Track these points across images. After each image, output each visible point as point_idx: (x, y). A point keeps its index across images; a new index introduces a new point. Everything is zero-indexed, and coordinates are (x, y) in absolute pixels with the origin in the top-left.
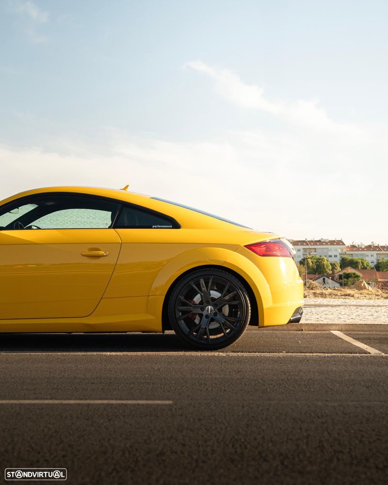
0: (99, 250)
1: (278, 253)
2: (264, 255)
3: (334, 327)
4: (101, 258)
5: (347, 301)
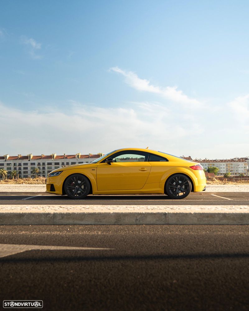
0: (144, 168)
1: (199, 169)
2: (195, 170)
3: (212, 193)
4: (145, 171)
5: (210, 185)
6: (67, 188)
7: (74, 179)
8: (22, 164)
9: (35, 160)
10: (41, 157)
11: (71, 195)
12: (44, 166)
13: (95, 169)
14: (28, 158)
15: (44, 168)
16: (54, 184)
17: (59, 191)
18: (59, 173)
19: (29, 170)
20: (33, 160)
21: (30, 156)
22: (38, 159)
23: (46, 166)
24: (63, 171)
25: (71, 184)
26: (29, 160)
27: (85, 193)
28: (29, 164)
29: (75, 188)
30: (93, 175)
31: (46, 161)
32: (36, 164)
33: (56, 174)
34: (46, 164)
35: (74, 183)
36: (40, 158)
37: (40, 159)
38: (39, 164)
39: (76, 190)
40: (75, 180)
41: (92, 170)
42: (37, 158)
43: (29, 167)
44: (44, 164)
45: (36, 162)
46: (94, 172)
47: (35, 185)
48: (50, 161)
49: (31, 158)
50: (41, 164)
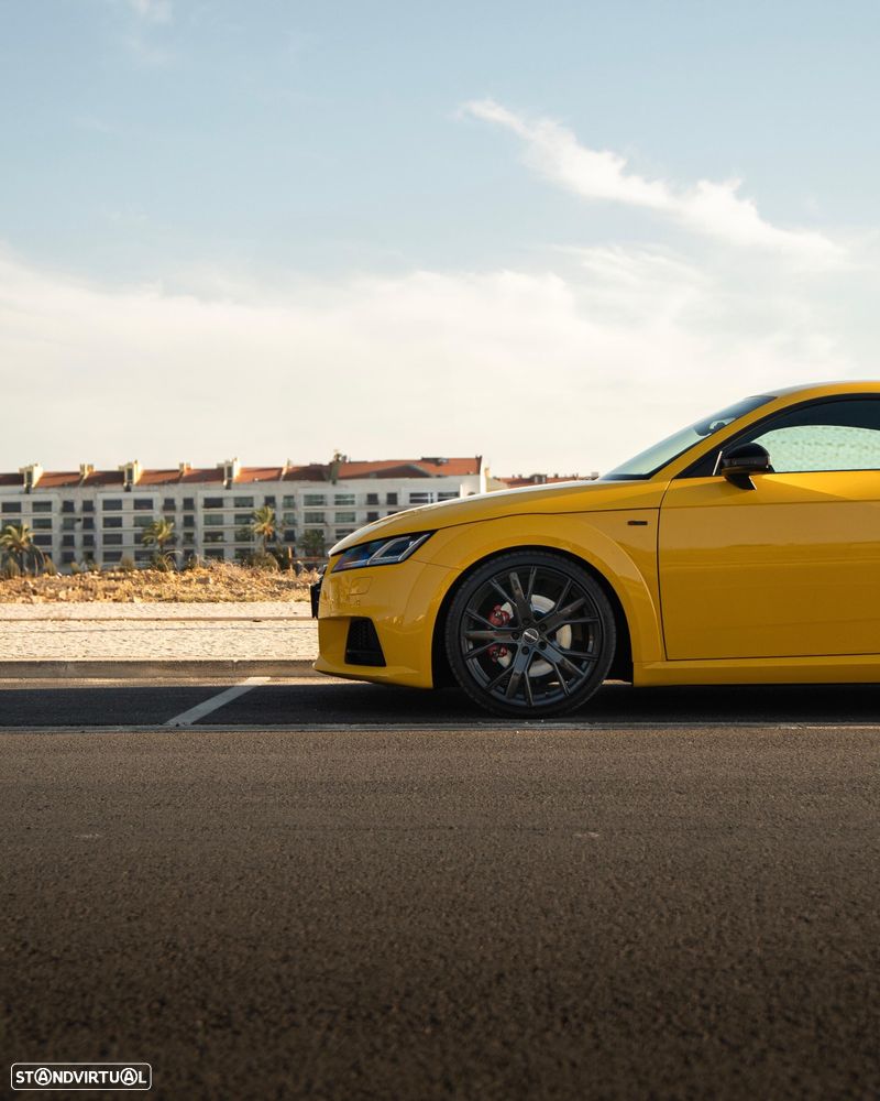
6: (464, 641)
7: (507, 587)
8: (99, 506)
9: (151, 488)
10: (176, 476)
11: (494, 692)
12: (189, 513)
13: (651, 517)
14: (122, 481)
15: (189, 521)
16: (376, 619)
17: (410, 665)
18: (406, 544)
19: (128, 529)
20: (145, 488)
21: (130, 472)
22: (163, 483)
23: (200, 514)
24: (432, 532)
25: (488, 618)
26: (128, 489)
27: (585, 675)
28: (128, 506)
29: (521, 643)
30: (635, 555)
31: (201, 492)
32: (159, 503)
33: (387, 553)
34: (199, 502)
35: (507, 607)
36: (174, 477)
37: (175, 481)
38: (169, 504)
39: (520, 656)
40: (519, 592)
41: (632, 523)
42: (160, 478)
43: (128, 515)
44: (189, 503)
45: (158, 496)
46: (643, 539)
47: (195, 605)
48: (215, 490)
49: (137, 477)
50: (179, 503)
